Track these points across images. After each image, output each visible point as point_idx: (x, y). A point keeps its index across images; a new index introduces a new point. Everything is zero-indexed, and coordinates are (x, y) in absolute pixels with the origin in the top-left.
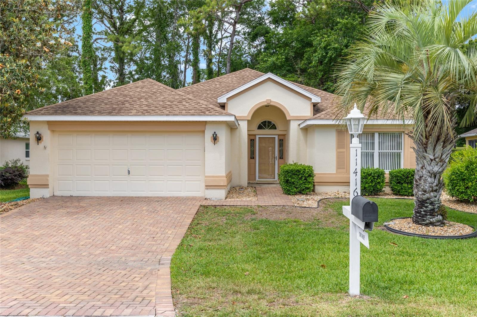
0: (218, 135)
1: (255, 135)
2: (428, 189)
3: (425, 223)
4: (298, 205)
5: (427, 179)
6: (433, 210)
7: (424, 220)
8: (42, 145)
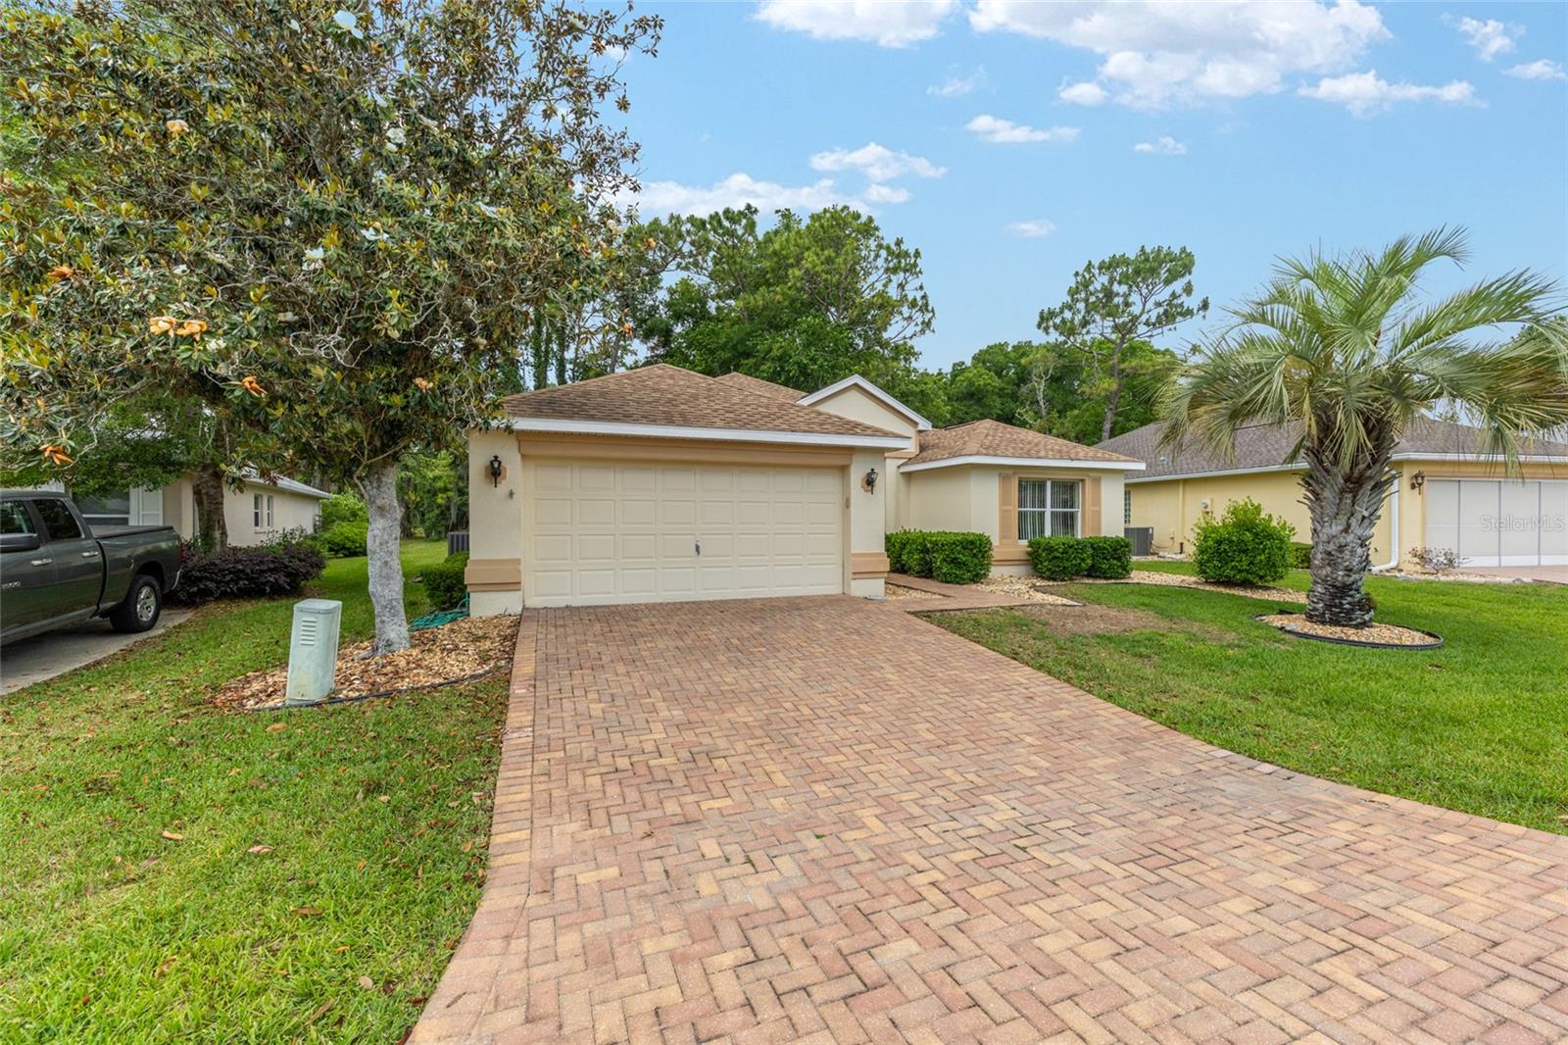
3: (1354, 623)
6: (1361, 601)
8: (503, 487)
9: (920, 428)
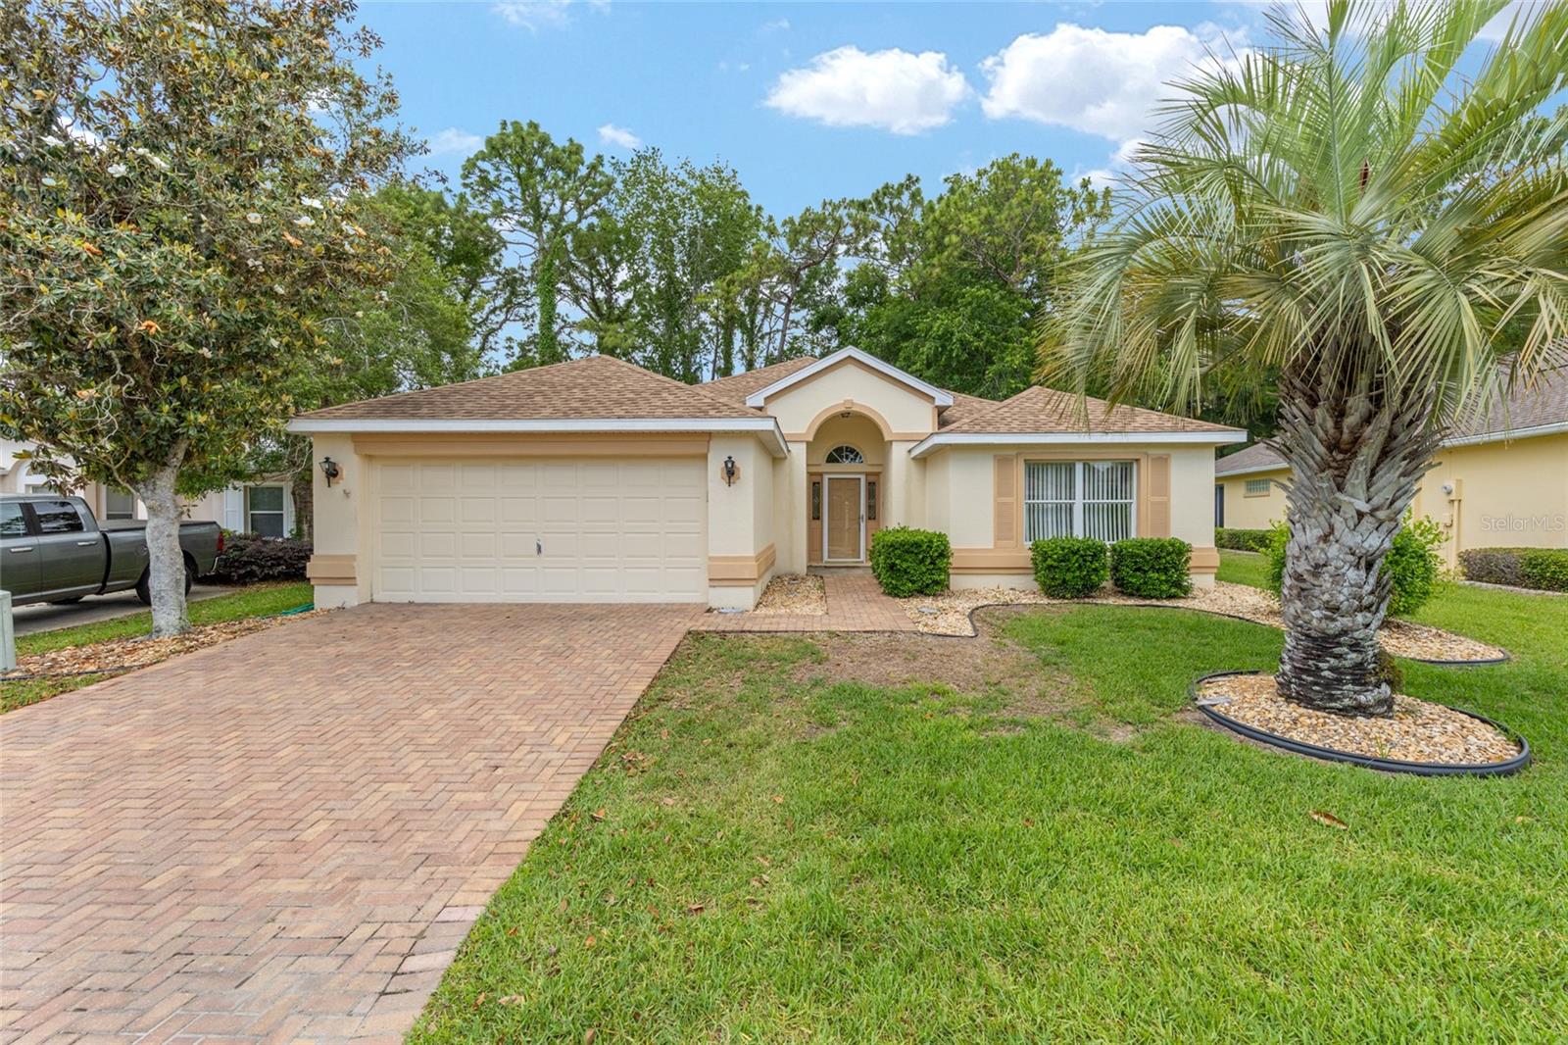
0: (736, 464)
1: (821, 474)
2: (1346, 603)
3: (1337, 705)
4: (926, 629)
5: (1344, 574)
6: (1360, 665)
7: (1332, 698)
8: (339, 487)
9: (938, 403)
